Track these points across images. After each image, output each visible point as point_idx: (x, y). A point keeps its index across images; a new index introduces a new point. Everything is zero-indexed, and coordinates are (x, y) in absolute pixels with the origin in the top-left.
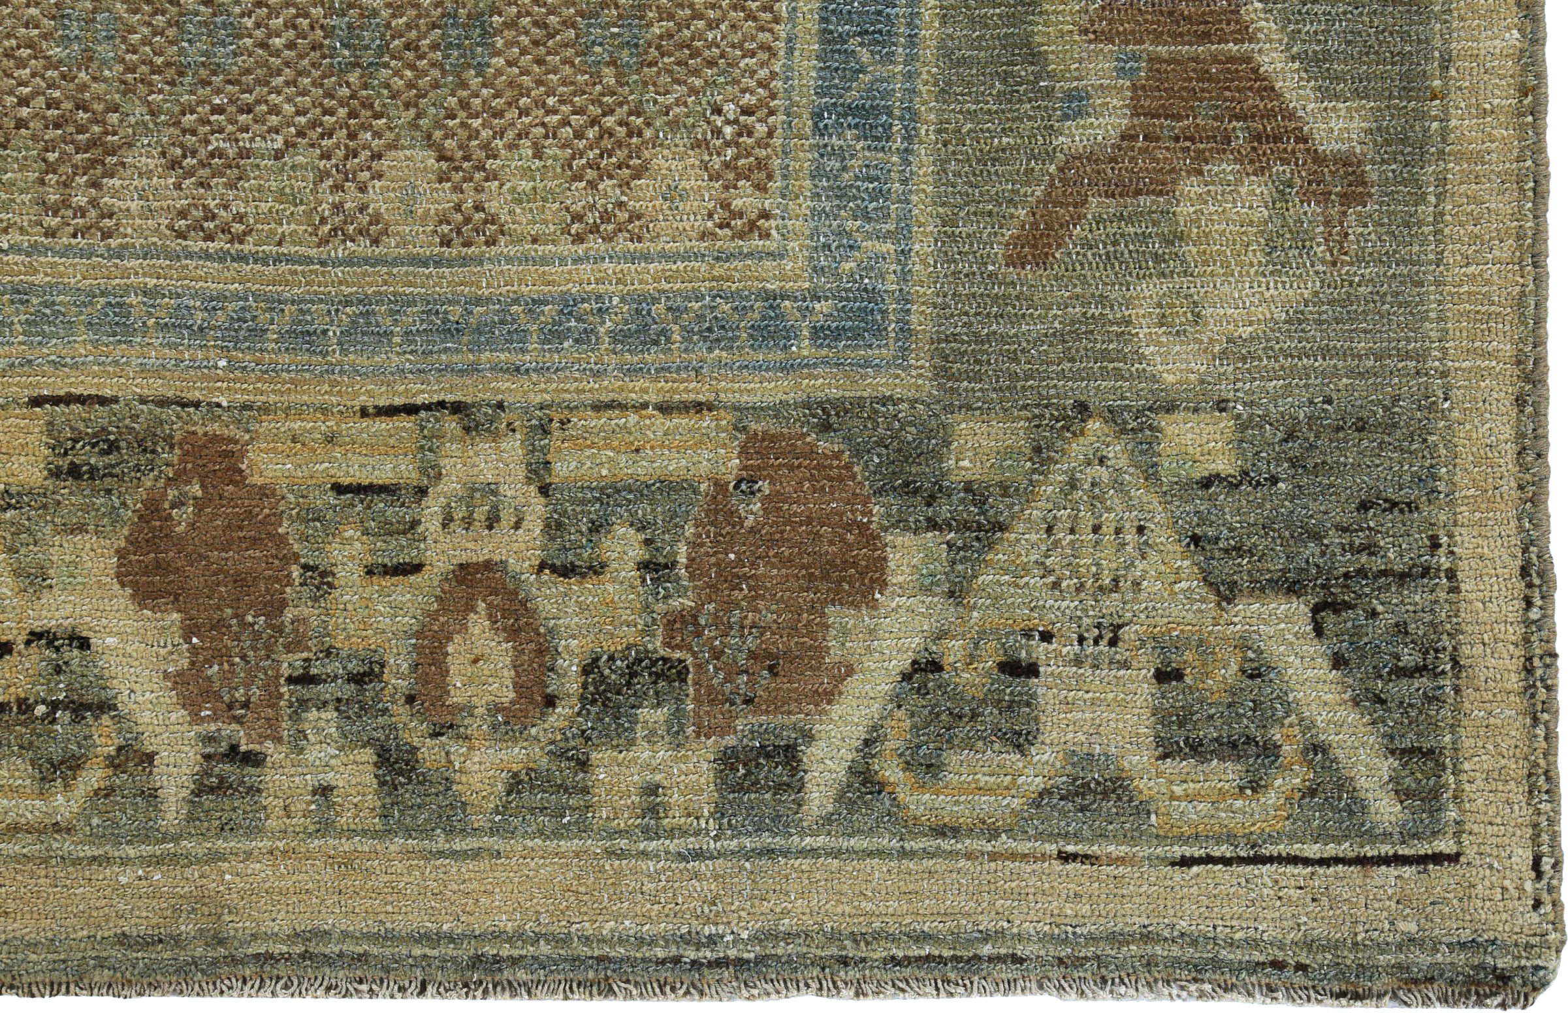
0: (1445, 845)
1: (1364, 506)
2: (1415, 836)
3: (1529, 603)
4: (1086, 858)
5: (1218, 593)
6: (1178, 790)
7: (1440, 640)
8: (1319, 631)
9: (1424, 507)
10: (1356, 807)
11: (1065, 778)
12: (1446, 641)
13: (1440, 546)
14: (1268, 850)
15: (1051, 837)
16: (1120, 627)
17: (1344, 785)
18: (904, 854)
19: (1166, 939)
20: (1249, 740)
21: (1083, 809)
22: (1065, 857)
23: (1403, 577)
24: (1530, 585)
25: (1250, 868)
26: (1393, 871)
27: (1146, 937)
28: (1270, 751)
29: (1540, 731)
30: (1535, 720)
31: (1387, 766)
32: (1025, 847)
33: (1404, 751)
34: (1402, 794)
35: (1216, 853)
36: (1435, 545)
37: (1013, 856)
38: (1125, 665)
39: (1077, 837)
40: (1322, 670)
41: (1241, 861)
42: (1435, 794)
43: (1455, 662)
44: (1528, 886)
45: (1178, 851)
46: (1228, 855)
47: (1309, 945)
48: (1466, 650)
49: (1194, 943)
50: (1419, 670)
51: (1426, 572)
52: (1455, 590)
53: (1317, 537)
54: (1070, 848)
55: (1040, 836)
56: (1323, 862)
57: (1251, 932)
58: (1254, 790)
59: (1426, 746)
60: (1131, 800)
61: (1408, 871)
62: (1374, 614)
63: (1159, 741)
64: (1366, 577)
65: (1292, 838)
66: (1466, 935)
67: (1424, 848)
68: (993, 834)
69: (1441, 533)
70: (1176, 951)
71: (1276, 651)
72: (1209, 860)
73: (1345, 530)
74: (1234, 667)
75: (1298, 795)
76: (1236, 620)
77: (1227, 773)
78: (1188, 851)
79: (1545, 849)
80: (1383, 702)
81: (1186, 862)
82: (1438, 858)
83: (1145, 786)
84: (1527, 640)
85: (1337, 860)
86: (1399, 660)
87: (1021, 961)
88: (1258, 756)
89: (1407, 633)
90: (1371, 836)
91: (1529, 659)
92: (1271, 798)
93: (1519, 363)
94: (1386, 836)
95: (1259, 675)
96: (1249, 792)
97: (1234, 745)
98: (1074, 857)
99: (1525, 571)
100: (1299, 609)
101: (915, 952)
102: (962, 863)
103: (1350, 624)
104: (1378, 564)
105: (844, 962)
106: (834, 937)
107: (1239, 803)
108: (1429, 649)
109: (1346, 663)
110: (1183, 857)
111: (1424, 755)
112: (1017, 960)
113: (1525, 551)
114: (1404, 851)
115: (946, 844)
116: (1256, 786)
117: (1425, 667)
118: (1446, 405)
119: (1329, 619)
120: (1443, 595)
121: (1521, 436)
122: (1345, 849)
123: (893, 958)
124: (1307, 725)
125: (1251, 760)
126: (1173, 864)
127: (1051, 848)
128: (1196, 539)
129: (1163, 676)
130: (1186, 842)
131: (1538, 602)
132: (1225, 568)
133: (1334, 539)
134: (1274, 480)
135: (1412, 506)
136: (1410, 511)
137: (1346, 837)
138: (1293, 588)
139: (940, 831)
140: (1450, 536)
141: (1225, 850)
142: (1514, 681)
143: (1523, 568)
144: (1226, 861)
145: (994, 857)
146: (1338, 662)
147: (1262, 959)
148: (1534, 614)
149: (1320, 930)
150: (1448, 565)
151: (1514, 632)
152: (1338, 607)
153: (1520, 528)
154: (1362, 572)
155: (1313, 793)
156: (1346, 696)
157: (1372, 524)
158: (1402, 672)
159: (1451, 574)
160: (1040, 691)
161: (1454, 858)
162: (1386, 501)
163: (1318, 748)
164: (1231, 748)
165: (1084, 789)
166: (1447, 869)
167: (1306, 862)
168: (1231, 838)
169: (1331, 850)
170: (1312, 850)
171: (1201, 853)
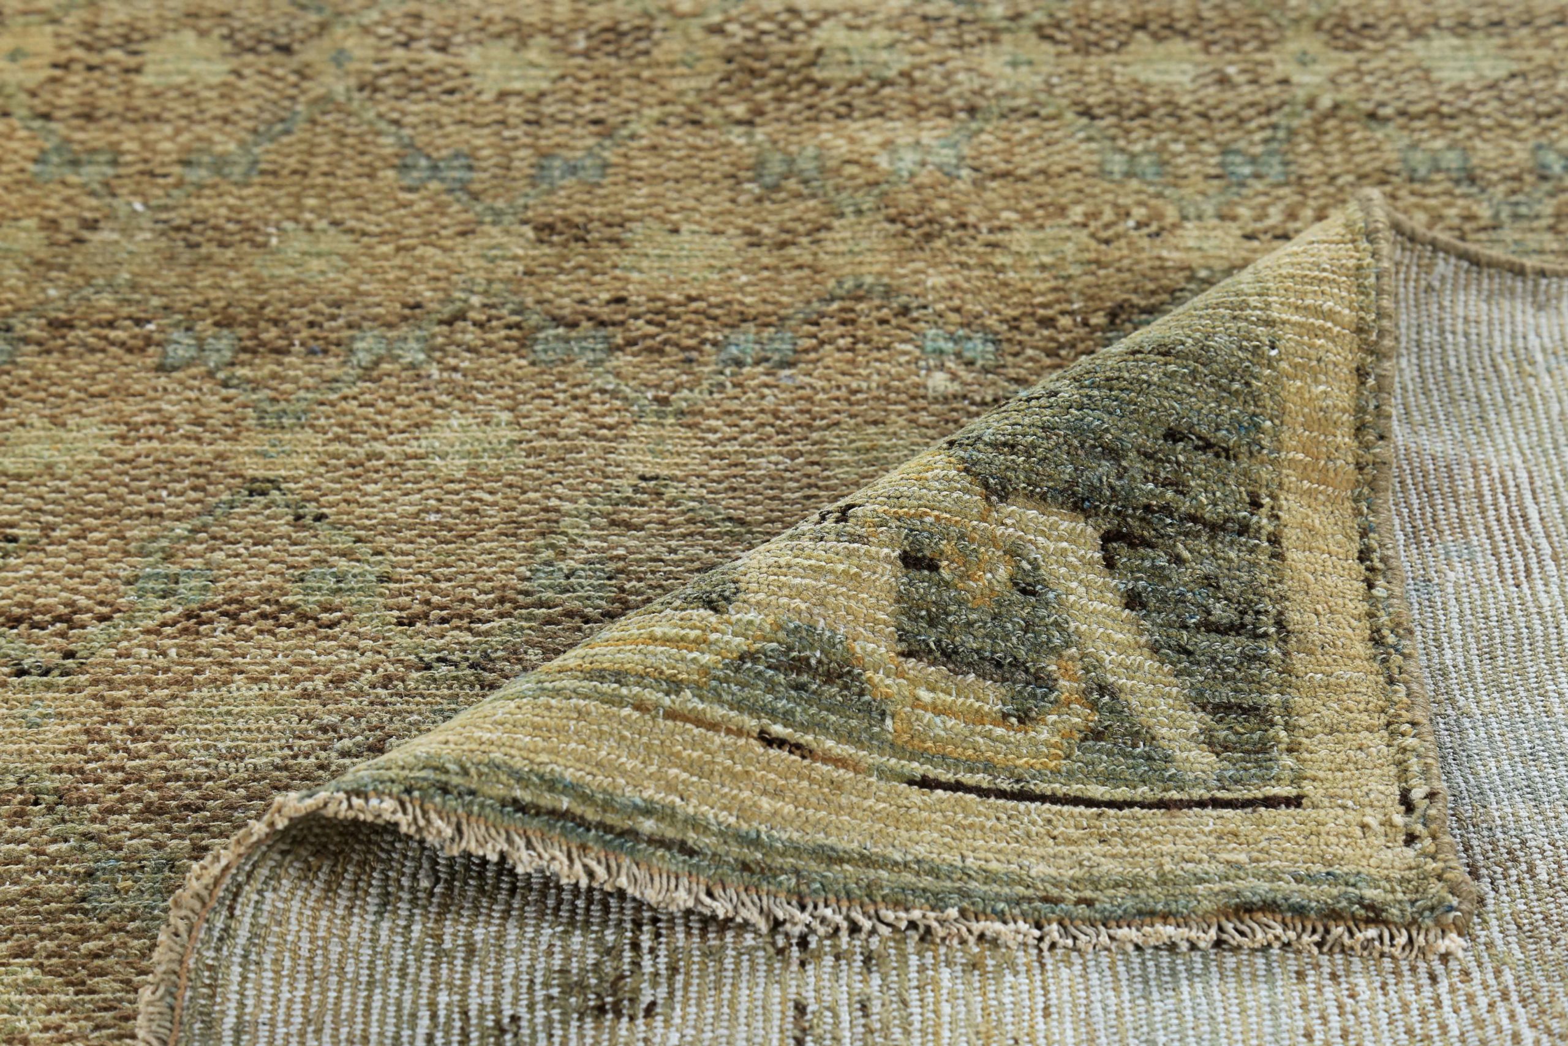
1: (1172, 436)
2: (1239, 783)
3: (1371, 584)
4: (796, 747)
5: (986, 486)
6: (925, 696)
7: (1260, 601)
8: (1110, 564)
9: (1244, 460)
10: (1155, 756)
11: (775, 645)
12: (1266, 605)
13: (1261, 506)
14: (1038, 787)
15: (754, 710)
16: (851, 507)
17: (1138, 733)
19: (896, 863)
20: (1018, 663)
21: (800, 687)
22: (768, 739)
23: (1214, 529)
24: (1371, 569)
25: (1011, 804)
27: (867, 861)
28: (1042, 681)
30: (1391, 680)
31: (1194, 721)
32: (718, 712)
33: (1217, 707)
34: (1218, 746)
35: (967, 779)
36: (1255, 504)
37: (699, 721)
38: (860, 540)
39: (787, 718)
40: (1113, 606)
41: (1001, 794)
42: (1263, 747)
43: (1280, 624)
45: (917, 769)
46: (985, 785)
48: (1293, 619)
49: (935, 872)
50: (1236, 628)
51: (1244, 529)
52: (1277, 556)
54: (778, 730)
55: (738, 706)
56: (1113, 805)
57: (1014, 867)
58: (1021, 721)
59: (1248, 701)
60: (861, 694)
61: (1231, 813)
62: (1179, 560)
63: (903, 636)
64: (1171, 517)
65: (1071, 778)
67: (1254, 791)
68: (674, 689)
69: (1263, 492)
70: (908, 877)
71: (1057, 569)
72: (957, 787)
73: (1148, 456)
74: (1002, 576)
75: (1078, 736)
76: (1009, 521)
77: (989, 695)
78: (933, 772)
80: (1189, 654)
81: (929, 784)
83: (881, 682)
84: (1371, 616)
86: (1209, 613)
87: (692, 853)
88: (1028, 683)
89: (1218, 588)
90: (1177, 782)
92: (1043, 734)
93: (1359, 330)
94: (1197, 784)
95: (1034, 593)
96: (1014, 720)
97: (999, 665)
98: (781, 743)
99: (1364, 555)
100: (1086, 530)
101: (549, 801)
102: (627, 712)
103: (1147, 564)
104: (1185, 506)
107: (999, 731)
108: (1248, 608)
109: (1144, 606)
110: (924, 777)
111: (1245, 711)
112: (685, 849)
113: (1363, 535)
114: (1223, 795)
115: (605, 687)
116: (1024, 718)
117: (1243, 626)
118: (1274, 353)
119: (1123, 554)
120: (1263, 558)
121: (1360, 410)
122: (1144, 793)
123: (516, 801)
124: (1091, 664)
125: (1018, 687)
126: (911, 782)
127: (751, 723)
129: (912, 561)
130: (930, 761)
131: (1380, 585)
132: (997, 462)
133: (1132, 462)
135: (1228, 453)
136: (1228, 458)
137: (1144, 783)
138: (1080, 505)
140: (1273, 497)
141: (982, 779)
143: (1361, 552)
144: (982, 792)
145: (671, 715)
146: (1133, 600)
148: (1378, 594)
150: (1271, 528)
151: (1355, 608)
152: (1133, 542)
153: (1357, 511)
154: (1167, 510)
155: (1097, 735)
156: (1143, 640)
157: (1181, 458)
158: (1211, 627)
159: (1275, 540)
162: (1199, 438)
163: (1104, 690)
165: (801, 665)
167: (1090, 803)
168: (989, 767)
169: (1122, 793)
170: (1097, 791)
171: (948, 777)
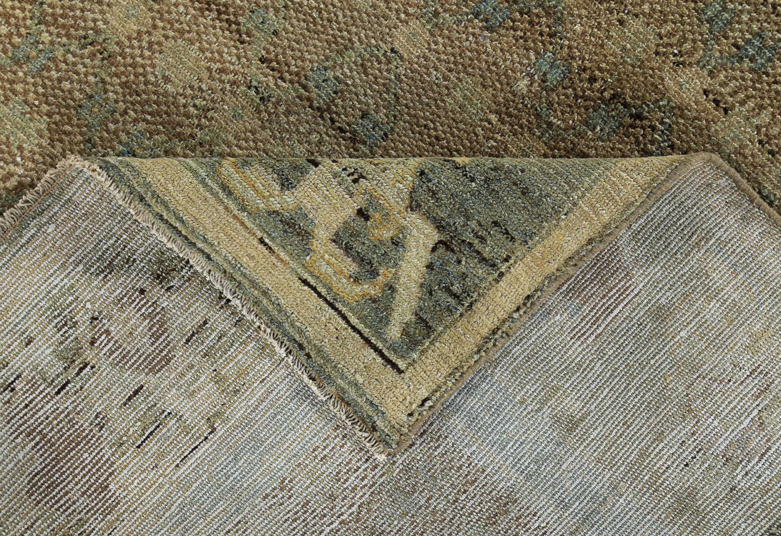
0: (402, 364)
1: (496, 223)
2: (395, 351)
3: (518, 310)
4: (269, 248)
5: (411, 203)
6: (328, 257)
7: (473, 293)
8: (434, 249)
9: (517, 244)
10: (385, 321)
11: (288, 215)
12: (475, 295)
13: (508, 262)
14: (339, 306)
15: (263, 231)
16: (364, 177)
17: (388, 309)
18: (203, 182)
19: (271, 301)
20: (370, 263)
21: (285, 231)
22: (261, 241)
23: (483, 260)
24: (525, 306)
25: (326, 305)
26: (374, 355)
27: (264, 293)
28: (374, 273)
29: (476, 357)
30: (479, 352)
31: (409, 317)
32: (251, 225)
33: (421, 318)
34: (405, 332)
35: (319, 289)
36: (507, 260)
37: (242, 224)
38: (351, 195)
39: (273, 239)
40: (421, 264)
41: (325, 300)
43: (472, 304)
44: (414, 406)
45: (306, 276)
46: (322, 294)
47: (319, 351)
48: (479, 305)
49: (280, 311)
50: (455, 296)
51: (494, 265)
52: (497, 281)
53: (468, 218)
54: (267, 241)
55: (259, 227)
56: (354, 328)
57: (304, 327)
58: (355, 281)
59: (430, 324)
60: (306, 244)
61: (379, 360)
62: (459, 262)
63: (337, 234)
64: (470, 248)
65: (351, 309)
66: (376, 402)
67: (393, 357)
68: (243, 209)
69: (513, 258)
70: (270, 308)
71: (411, 243)
72: (314, 289)
73: (480, 225)
74: (391, 234)
75: (368, 297)
76: (408, 219)
77: (351, 267)
78: (310, 279)
79: (434, 398)
80: (431, 294)
81: (305, 282)
82: (394, 366)
83: (315, 244)
84: (504, 322)
85: (359, 332)
86: (452, 286)
88: (368, 271)
89: (464, 279)
90: (379, 335)
91: (498, 329)
92: (358, 289)
93: (604, 227)
94: (385, 341)
95: (397, 245)
96: (352, 280)
97: (363, 260)
98: (265, 244)
99: (528, 299)
100: (436, 236)
101: (173, 221)
102: (221, 208)
103: (447, 258)
104: (479, 247)
105: (142, 199)
106: (148, 185)
107: (344, 280)
108: (467, 292)
109: (432, 269)
110: (306, 280)
111: (427, 326)
112: (209, 257)
113: (536, 291)
114: (386, 353)
115: (221, 195)
116: (357, 280)
117: (459, 297)
118: (563, 217)
119: (441, 250)
120: (490, 279)
121: (577, 253)
122: (366, 331)
123: (162, 216)
124: (396, 277)
125: (364, 271)
126: (300, 279)
127: (259, 234)
128: (422, 173)
129: (360, 213)
130: (312, 276)
131: (521, 312)
132: (423, 196)
133: (473, 224)
134: (473, 180)
135: (512, 239)
136: (510, 241)
137: (370, 327)
138: (440, 227)
139: (224, 187)
140: (515, 262)
141: (323, 292)
142: (485, 332)
143: (529, 296)
144: (320, 295)
145: (235, 217)
146: (430, 267)
147: (298, 339)
148: (516, 315)
149: (327, 349)
150: (504, 271)
151: (502, 315)
152: (449, 249)
153: (543, 281)
154: (470, 245)
155: (374, 301)
156: (420, 281)
157: (492, 232)
158: (448, 291)
159: (501, 275)
160: (311, 172)
161: (400, 371)
162: (506, 229)
163: (392, 289)
164: (360, 260)
165: (291, 224)
166: (394, 372)
167: (348, 322)
168: (329, 289)
169: (361, 327)
170: (354, 320)
171: (313, 284)
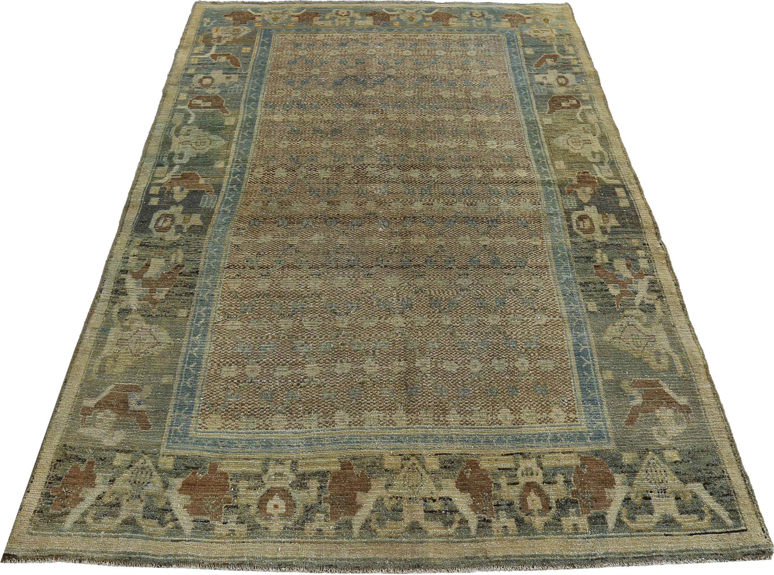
0: (743, 528)
1: (708, 465)
2: (737, 526)
3: (745, 481)
4: (670, 535)
5: (683, 482)
6: (686, 520)
8: (706, 489)
9: (719, 465)
10: (723, 522)
11: (662, 519)
12: (731, 489)
14: (708, 531)
15: (662, 531)
16: (666, 489)
17: (719, 518)
18: (632, 536)
19: (691, 550)
20: (698, 510)
21: (667, 525)
22: (666, 535)
23: (719, 478)
24: (744, 478)
25: (705, 535)
26: (735, 534)
27: (687, 550)
28: (702, 512)
29: (755, 505)
30: (754, 503)
31: (727, 513)
32: (658, 533)
33: (729, 510)
34: (732, 519)
35: (697, 532)
36: (723, 472)
37: (655, 535)
38: (668, 497)
39: (668, 531)
40: (708, 496)
41: (703, 534)
43: (734, 492)
44: (763, 534)
45: (689, 533)
47: (721, 550)
48: (736, 490)
49: (698, 550)
51: (723, 477)
52: (730, 479)
53: (700, 471)
54: (667, 533)
55: (660, 531)
56: (719, 533)
57: (709, 548)
59: (733, 509)
60: (677, 523)
61: (738, 533)
62: (716, 485)
63: (680, 511)
65: (712, 529)
66: (753, 545)
67: (740, 529)
68: (650, 531)
69: (724, 469)
70: (694, 552)
71: (698, 493)
72: (696, 534)
73: (705, 469)
74: (691, 496)
75: (711, 520)
76: (688, 487)
77: (695, 517)
78: (691, 532)
79: (763, 527)
80: (722, 501)
81: (691, 535)
82: (743, 531)
83: (679, 520)
84: (747, 488)
85: (722, 533)
86: (723, 493)
87: (662, 556)
89: (723, 488)
90: (728, 527)
91: (749, 491)
92: (705, 521)
93: (729, 439)
94: (731, 527)
95: (696, 497)
96: (700, 520)
97: (695, 511)
98: (668, 535)
99: (742, 475)
100: (700, 484)
101: (639, 556)
102: (644, 537)
103: (711, 487)
104: (713, 476)
105: (624, 558)
106: (620, 554)
107: (699, 522)
108: (728, 491)
109: (713, 494)
111: (733, 511)
113: (741, 472)
114: (735, 530)
115: (640, 533)
116: (702, 519)
117: (729, 494)
118: (718, 447)
119: (707, 486)
120: (728, 481)
121: (733, 451)
122: (723, 530)
123: (634, 557)
124: (709, 507)
125: (699, 514)
126: (689, 535)
127: (663, 533)
128: (676, 472)
129: (677, 498)
131: (746, 480)
132: (684, 477)
133: (703, 471)
134: (689, 461)
135: (717, 465)
137: (723, 528)
138: (698, 481)
139: (638, 531)
140: (726, 470)
141: (700, 532)
142: (747, 496)
144: (700, 534)
145: (651, 536)
146: (711, 494)
147: (713, 553)
148: (747, 482)
149: (723, 547)
150: (727, 475)
151: (744, 486)
152: (708, 484)
153: (739, 468)
154: (711, 477)
155: (713, 519)
156: (715, 500)
157: (710, 468)
158: (724, 495)
159: (728, 477)
160: (653, 502)
161: (746, 530)
162: (711, 464)
163: (712, 511)
164: (695, 512)
165: (666, 522)
166: (745, 533)
167: (716, 533)
168: (699, 529)
169: (720, 530)
170: (717, 531)
171: (694, 533)
